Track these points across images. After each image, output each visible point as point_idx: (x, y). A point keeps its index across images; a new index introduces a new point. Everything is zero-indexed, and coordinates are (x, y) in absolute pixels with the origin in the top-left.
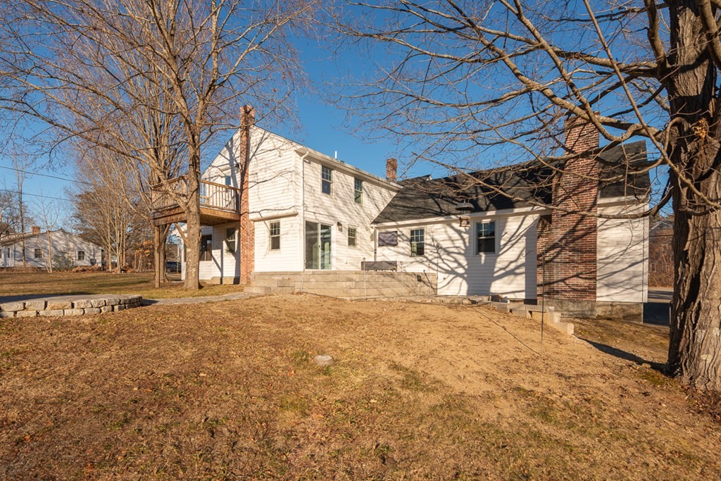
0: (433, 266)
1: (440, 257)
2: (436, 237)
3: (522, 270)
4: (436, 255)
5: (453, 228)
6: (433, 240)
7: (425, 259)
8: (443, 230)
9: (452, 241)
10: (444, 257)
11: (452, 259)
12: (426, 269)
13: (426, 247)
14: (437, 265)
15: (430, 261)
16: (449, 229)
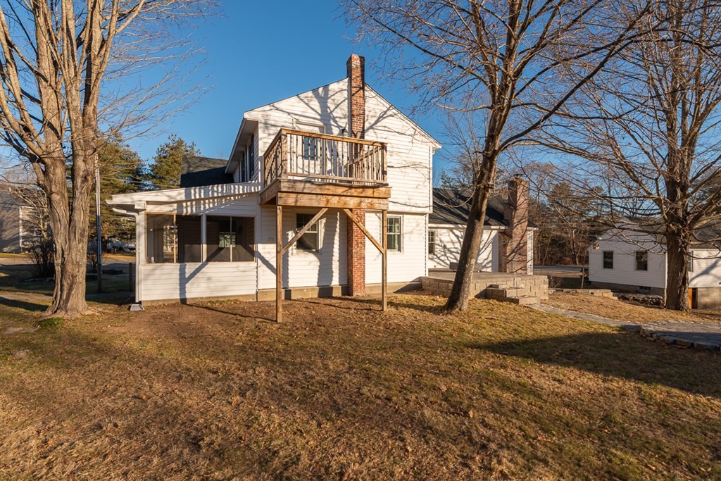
0: (441, 262)
1: (445, 255)
2: (442, 239)
3: (490, 264)
4: (443, 253)
5: (454, 233)
6: (441, 241)
7: (435, 257)
8: (447, 234)
9: (453, 243)
10: (448, 255)
11: (453, 257)
12: (436, 264)
13: (436, 246)
14: (443, 261)
15: (439, 258)
16: (451, 234)
